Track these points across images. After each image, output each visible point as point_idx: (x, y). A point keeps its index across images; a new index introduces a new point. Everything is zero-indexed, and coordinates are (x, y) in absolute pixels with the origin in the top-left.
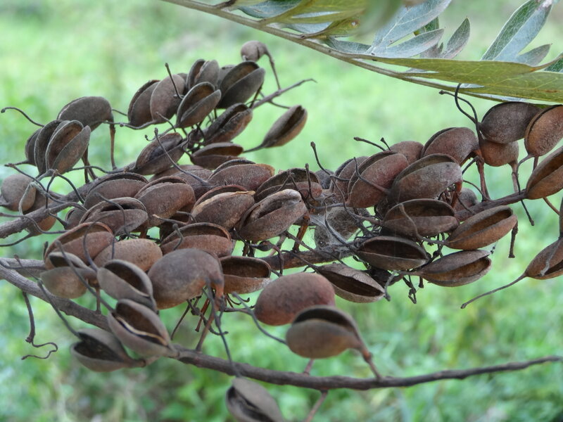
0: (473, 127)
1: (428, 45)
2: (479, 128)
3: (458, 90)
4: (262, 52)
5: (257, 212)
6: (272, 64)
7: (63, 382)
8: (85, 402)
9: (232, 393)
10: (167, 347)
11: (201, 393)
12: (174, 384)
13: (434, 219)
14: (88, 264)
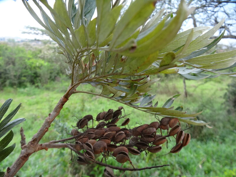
0: (159, 122)
1: (150, 105)
2: (160, 122)
3: (156, 114)
4: (122, 108)
5: (116, 136)
6: (124, 110)
7: (70, 167)
8: (75, 171)
9: (105, 170)
10: (94, 159)
11: (98, 169)
12: (93, 167)
13: (150, 138)
14: (82, 143)
